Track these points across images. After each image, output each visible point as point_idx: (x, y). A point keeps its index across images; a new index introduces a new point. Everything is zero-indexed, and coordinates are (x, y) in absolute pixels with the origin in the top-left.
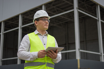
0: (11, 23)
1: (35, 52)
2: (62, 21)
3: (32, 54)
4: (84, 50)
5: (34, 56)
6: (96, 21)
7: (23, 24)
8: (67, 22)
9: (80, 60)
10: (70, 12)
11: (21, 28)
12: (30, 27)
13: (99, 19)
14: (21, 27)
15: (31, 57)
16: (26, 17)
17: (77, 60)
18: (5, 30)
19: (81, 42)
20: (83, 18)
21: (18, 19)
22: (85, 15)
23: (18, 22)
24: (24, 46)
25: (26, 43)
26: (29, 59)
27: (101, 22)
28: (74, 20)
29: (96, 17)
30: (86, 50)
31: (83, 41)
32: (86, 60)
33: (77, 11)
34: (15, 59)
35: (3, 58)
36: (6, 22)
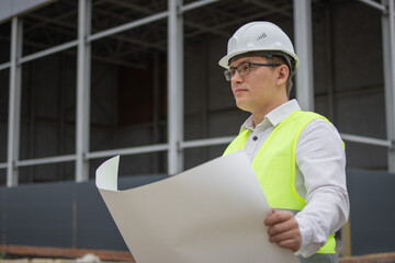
0: (48, 22)
11: (86, 44)
14: (86, 38)
18: (26, 51)
23: (75, 18)
28: (291, 11)
34: (65, 163)
35: (21, 158)
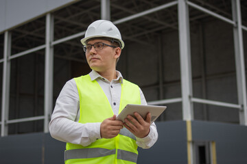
0: (28, 34)
1: (95, 123)
2: (150, 29)
3: (87, 127)
4: (201, 97)
5: (91, 133)
6: (231, 28)
7: (56, 37)
8: (160, 32)
9: (192, 122)
10: (169, 8)
11: (50, 47)
12: (73, 44)
13: (237, 23)
14: (50, 43)
15: (85, 135)
16: (62, 20)
17: (185, 123)
18: (13, 52)
19: (195, 78)
20: (199, 20)
21: (44, 25)
22: (203, 13)
23: (44, 32)
24: (66, 107)
25: (69, 100)
26: (78, 141)
27: (243, 31)
28: (177, 26)
29: (231, 19)
30: (207, 99)
31: (200, 77)
32: (206, 122)
33: (186, 4)
36: (14, 32)
